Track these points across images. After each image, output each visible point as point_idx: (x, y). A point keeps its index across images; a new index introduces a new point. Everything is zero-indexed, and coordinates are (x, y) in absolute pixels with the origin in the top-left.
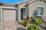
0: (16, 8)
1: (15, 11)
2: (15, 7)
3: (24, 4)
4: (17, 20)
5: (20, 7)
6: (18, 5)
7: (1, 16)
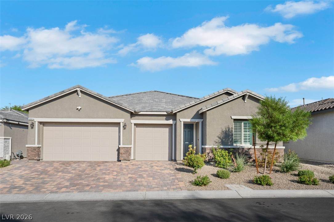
0: (171, 122)
1: (167, 130)
2: (167, 120)
3: (194, 111)
4: (173, 159)
5: (183, 120)
6: (175, 114)
7: (132, 146)
